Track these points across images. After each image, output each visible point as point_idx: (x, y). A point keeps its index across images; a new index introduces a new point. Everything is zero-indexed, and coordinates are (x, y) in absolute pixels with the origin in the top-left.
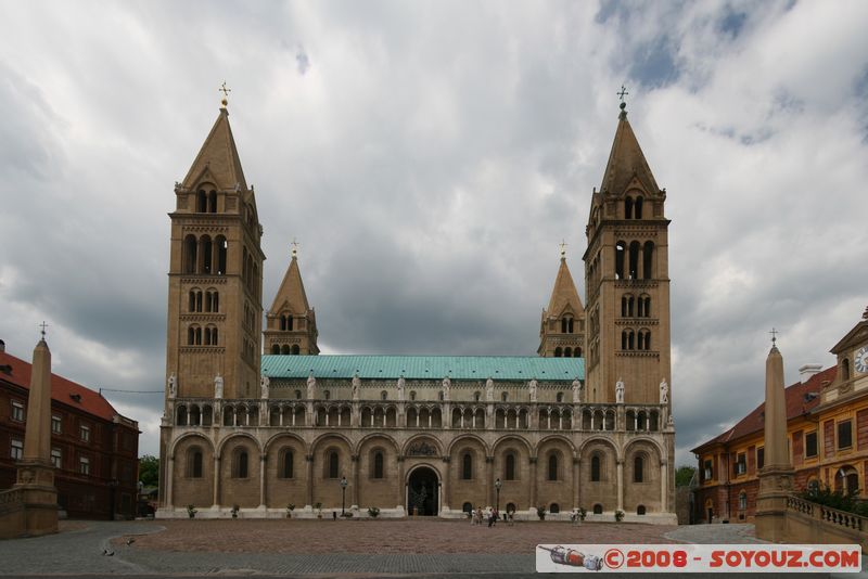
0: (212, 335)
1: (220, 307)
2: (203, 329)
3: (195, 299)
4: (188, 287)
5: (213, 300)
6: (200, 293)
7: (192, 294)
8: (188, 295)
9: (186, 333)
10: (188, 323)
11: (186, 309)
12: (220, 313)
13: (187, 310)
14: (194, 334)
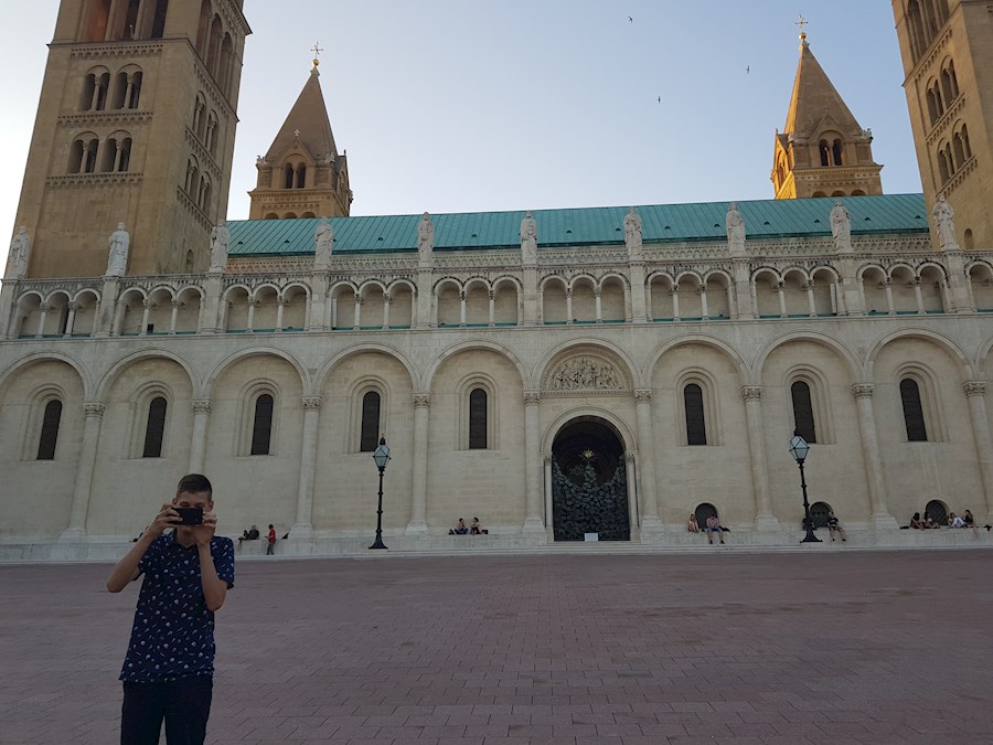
0: (120, 153)
1: (142, 98)
2: (102, 142)
3: (95, 88)
4: (85, 66)
5: (131, 86)
6: (106, 77)
7: (91, 78)
8: (81, 81)
9: (66, 151)
10: (73, 133)
11: (74, 106)
12: (141, 108)
13: (75, 109)
14: (83, 153)
